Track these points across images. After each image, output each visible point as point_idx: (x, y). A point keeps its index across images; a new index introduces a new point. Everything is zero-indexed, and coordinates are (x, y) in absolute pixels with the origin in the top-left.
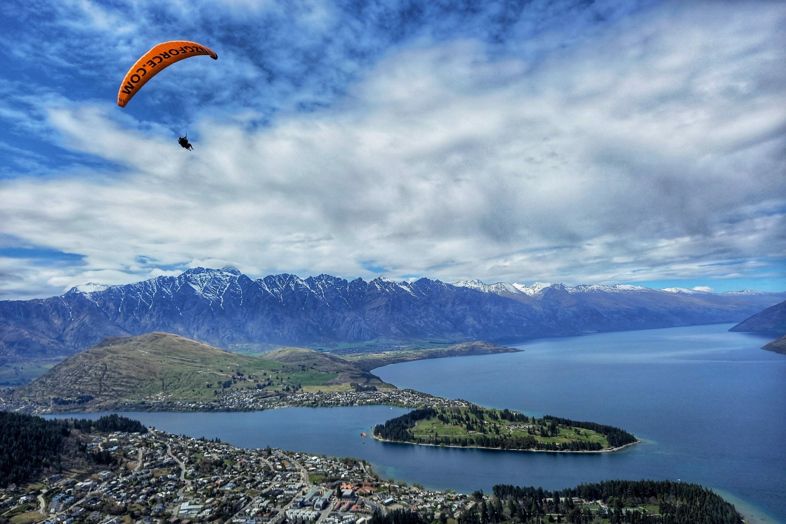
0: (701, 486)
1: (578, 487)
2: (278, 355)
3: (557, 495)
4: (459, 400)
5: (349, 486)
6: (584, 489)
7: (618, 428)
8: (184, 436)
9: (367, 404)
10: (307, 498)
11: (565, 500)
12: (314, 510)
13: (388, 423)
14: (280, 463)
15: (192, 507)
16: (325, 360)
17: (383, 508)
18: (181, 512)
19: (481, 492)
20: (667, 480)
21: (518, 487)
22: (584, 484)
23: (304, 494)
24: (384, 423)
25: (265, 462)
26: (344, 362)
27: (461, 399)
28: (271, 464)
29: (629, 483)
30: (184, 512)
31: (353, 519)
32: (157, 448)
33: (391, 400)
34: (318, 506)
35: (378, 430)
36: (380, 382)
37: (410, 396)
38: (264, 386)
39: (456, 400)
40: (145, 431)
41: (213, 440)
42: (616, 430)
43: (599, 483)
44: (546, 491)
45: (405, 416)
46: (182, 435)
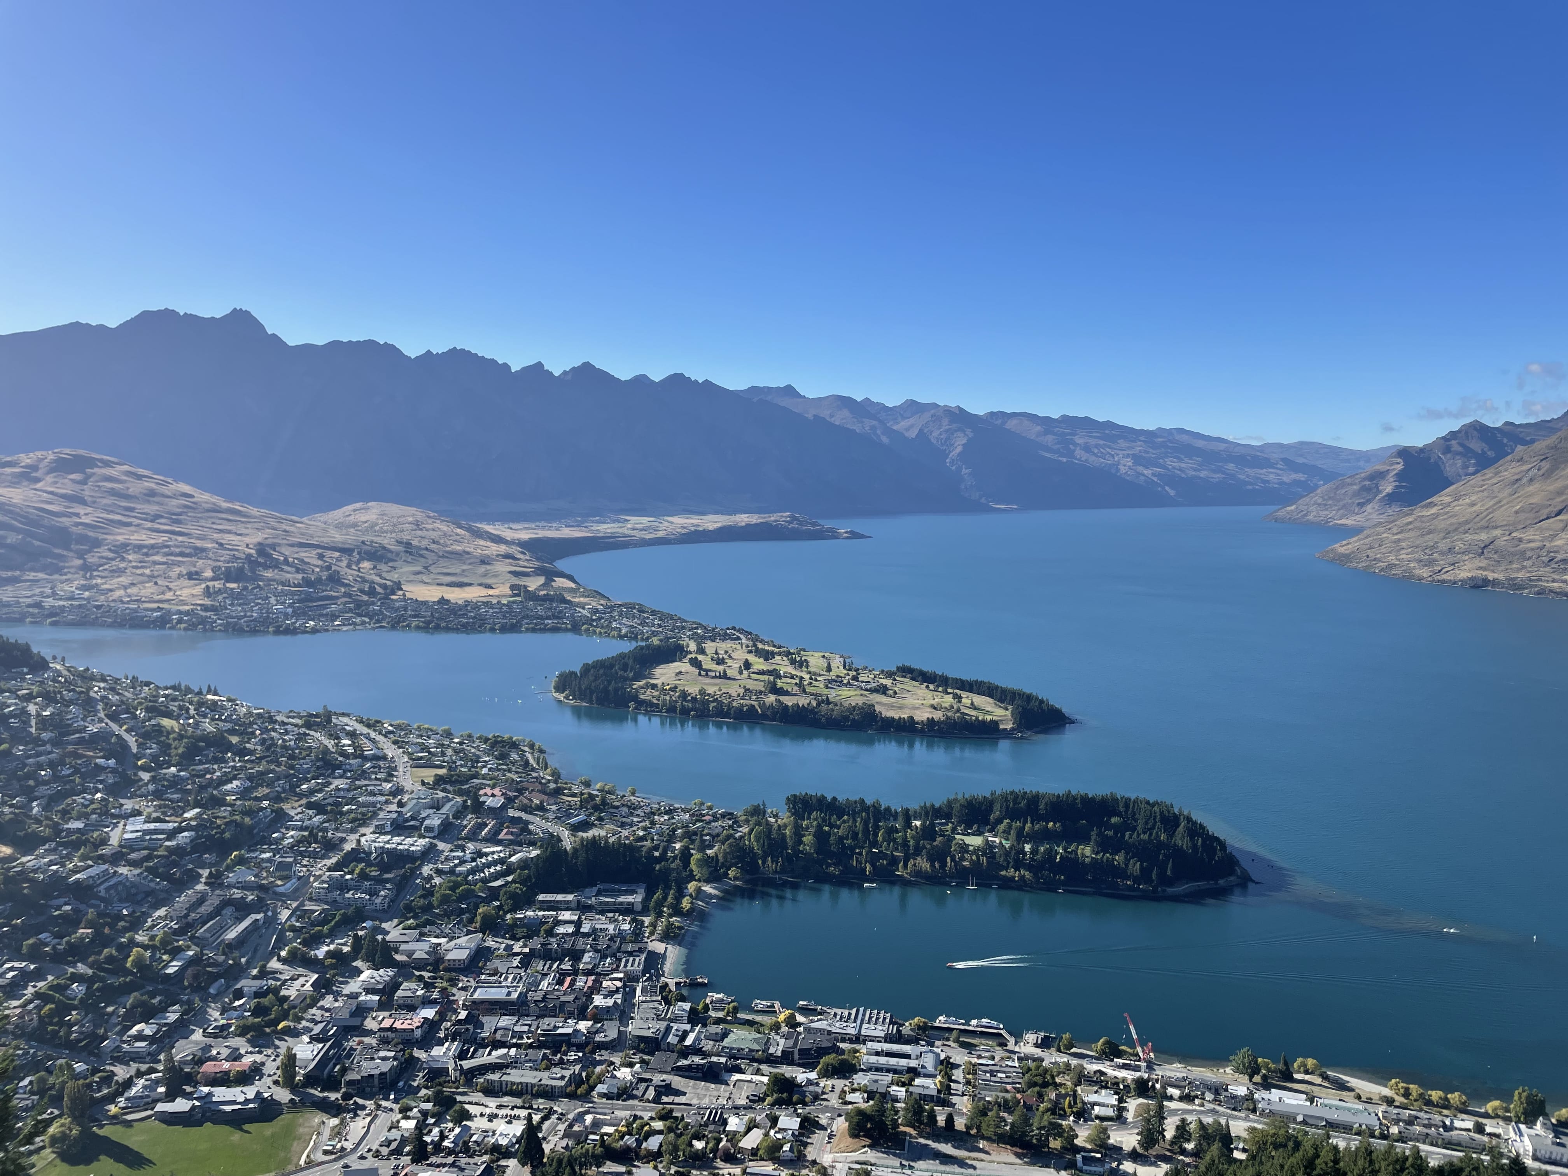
0: (1172, 806)
1: (948, 801)
2: (352, 518)
3: (908, 816)
4: (734, 628)
5: (497, 791)
6: (958, 805)
7: (1034, 694)
8: (135, 679)
9: (544, 630)
10: (407, 812)
11: (921, 825)
12: (421, 836)
13: (586, 668)
14: (350, 742)
15: (152, 826)
16: (457, 535)
17: (565, 834)
18: (126, 836)
19: (762, 807)
20: (1111, 793)
21: (835, 799)
22: (960, 797)
23: (401, 804)
24: (577, 669)
25: (319, 738)
26: (498, 540)
27: (737, 628)
28: (330, 744)
29: (1043, 796)
30: (134, 835)
31: (502, 855)
32: (71, 702)
33: (595, 624)
34: (429, 829)
35: (565, 683)
36: (573, 586)
37: (634, 617)
38: (319, 580)
39: (728, 629)
40: (40, 665)
41: (201, 689)
42: (1029, 698)
43: (988, 795)
44: (888, 809)
45: (622, 656)
46: (130, 677)
